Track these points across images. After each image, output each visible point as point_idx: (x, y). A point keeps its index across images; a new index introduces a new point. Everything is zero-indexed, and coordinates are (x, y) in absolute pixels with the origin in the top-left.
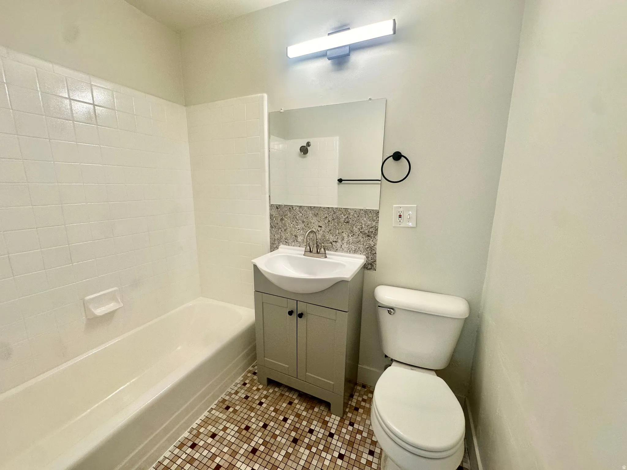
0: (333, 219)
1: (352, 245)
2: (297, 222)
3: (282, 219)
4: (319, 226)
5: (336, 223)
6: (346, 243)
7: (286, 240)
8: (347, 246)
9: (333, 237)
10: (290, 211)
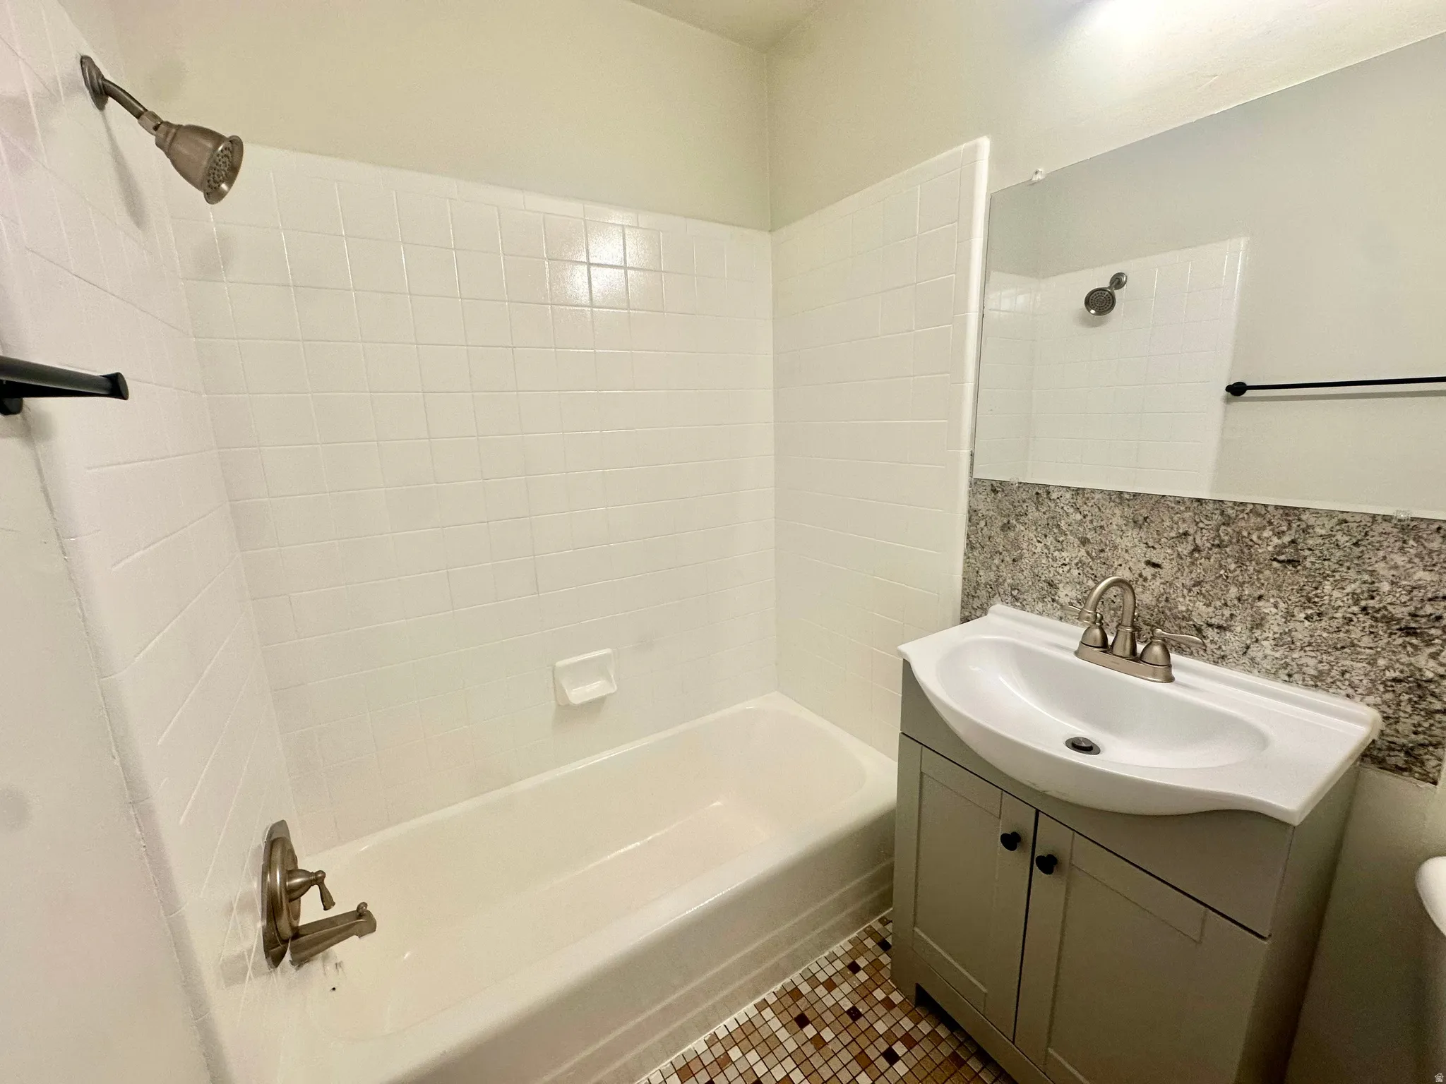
0: (1217, 542)
1: (1302, 653)
2: (1061, 539)
3: (1006, 527)
4: (1150, 563)
5: (1229, 560)
6: (1273, 643)
7: (1015, 593)
8: (1277, 655)
9: (1211, 609)
10: (1038, 504)
